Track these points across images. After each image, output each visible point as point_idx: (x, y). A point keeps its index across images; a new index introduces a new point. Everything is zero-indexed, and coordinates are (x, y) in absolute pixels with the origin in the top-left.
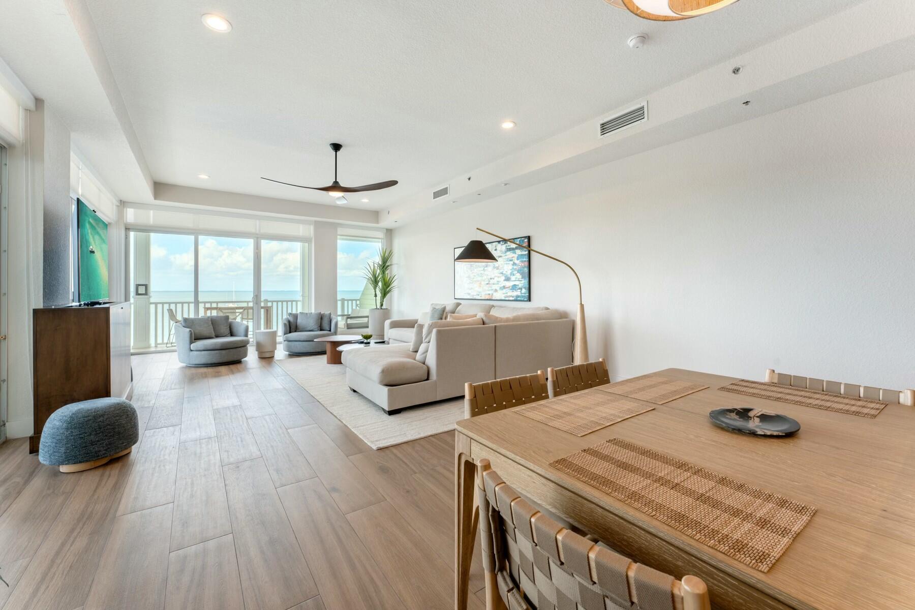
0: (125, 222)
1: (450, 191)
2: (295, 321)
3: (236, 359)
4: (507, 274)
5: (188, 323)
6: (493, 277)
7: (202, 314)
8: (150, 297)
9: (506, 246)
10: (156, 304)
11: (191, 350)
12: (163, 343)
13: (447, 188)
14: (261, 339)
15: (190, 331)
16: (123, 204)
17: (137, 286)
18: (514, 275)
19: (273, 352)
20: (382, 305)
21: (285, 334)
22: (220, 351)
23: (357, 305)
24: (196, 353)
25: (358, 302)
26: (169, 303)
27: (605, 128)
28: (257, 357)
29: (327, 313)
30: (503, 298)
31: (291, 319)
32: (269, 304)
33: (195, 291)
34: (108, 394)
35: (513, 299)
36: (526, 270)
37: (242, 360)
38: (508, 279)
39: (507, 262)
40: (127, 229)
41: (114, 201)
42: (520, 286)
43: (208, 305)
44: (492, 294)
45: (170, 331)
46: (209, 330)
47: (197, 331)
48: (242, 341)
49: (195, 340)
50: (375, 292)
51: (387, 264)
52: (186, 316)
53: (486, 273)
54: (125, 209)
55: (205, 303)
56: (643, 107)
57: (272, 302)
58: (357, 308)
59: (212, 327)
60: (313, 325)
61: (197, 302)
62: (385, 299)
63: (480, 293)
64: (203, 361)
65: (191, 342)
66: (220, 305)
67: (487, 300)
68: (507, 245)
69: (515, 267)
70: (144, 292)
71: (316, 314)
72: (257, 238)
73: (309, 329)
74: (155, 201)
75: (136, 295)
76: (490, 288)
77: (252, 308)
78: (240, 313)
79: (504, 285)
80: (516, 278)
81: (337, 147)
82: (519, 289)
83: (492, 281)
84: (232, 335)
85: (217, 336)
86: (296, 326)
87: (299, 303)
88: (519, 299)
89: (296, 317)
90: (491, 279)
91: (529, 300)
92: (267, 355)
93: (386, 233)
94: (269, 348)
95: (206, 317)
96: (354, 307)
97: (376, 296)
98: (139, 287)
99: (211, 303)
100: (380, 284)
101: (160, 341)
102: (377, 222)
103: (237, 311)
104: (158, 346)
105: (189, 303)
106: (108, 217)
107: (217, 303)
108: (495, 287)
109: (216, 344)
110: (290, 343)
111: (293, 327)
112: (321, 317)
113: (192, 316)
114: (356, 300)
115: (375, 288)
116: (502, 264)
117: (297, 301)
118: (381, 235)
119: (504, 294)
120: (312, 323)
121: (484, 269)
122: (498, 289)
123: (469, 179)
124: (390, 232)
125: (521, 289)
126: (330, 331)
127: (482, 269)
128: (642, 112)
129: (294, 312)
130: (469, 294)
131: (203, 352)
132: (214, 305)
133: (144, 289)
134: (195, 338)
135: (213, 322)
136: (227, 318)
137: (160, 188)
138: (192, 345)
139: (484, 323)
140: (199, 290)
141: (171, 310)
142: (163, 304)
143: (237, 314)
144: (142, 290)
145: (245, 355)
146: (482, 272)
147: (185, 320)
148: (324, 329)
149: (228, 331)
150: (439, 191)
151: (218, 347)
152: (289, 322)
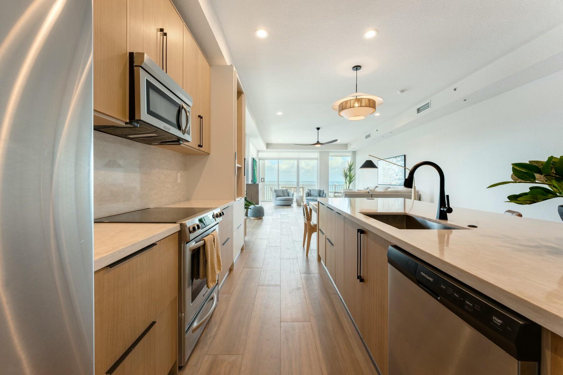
0: (259, 157)
1: (371, 135)
3: (289, 204)
5: (276, 191)
6: (392, 174)
7: (280, 188)
9: (397, 160)
10: (267, 185)
11: (276, 201)
13: (370, 134)
14: (298, 198)
15: (276, 194)
17: (261, 178)
18: (399, 173)
20: (349, 187)
21: (306, 197)
22: (285, 201)
24: (278, 201)
26: (271, 185)
27: (419, 110)
28: (296, 205)
29: (322, 189)
30: (395, 184)
31: (309, 192)
32: (304, 186)
33: (278, 181)
34: (258, 204)
35: (399, 184)
36: (404, 171)
37: (292, 205)
38: (397, 175)
40: (259, 160)
42: (401, 178)
44: (391, 183)
45: (271, 195)
46: (282, 194)
47: (278, 194)
48: (291, 198)
50: (346, 181)
51: (352, 168)
52: (275, 189)
54: (259, 154)
56: (429, 103)
57: (305, 185)
61: (279, 185)
62: (350, 185)
63: (387, 182)
64: (279, 204)
67: (388, 185)
69: (399, 170)
71: (318, 190)
72: (298, 160)
73: (315, 195)
74: (266, 150)
75: (261, 182)
76: (390, 179)
79: (396, 178)
81: (318, 129)
84: (288, 196)
85: (284, 196)
86: (311, 194)
89: (310, 191)
92: (300, 205)
93: (352, 153)
94: (300, 202)
95: (281, 190)
97: (346, 183)
100: (348, 177)
101: (268, 199)
102: (347, 149)
103: (292, 188)
105: (276, 185)
108: (392, 179)
110: (308, 200)
111: (309, 195)
112: (320, 191)
113: (277, 189)
115: (346, 179)
118: (350, 154)
119: (395, 182)
120: (316, 193)
122: (393, 179)
123: (377, 130)
124: (354, 153)
125: (401, 180)
126: (323, 197)
128: (428, 105)
129: (310, 189)
130: (383, 182)
132: (284, 186)
134: (277, 196)
135: (283, 191)
136: (287, 190)
137: (268, 145)
138: (276, 198)
139: (369, 193)
142: (269, 185)
144: (263, 180)
145: (292, 203)
146: (388, 172)
147: (275, 190)
148: (321, 196)
149: (287, 195)
150: (367, 136)
151: (284, 199)
152: (308, 193)
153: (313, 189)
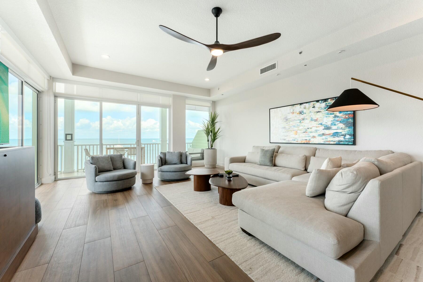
0: (54, 92)
1: (278, 66)
2: (165, 157)
3: (128, 187)
4: (327, 124)
5: (94, 160)
8: (74, 142)
9: (326, 104)
10: (78, 146)
11: (96, 182)
12: (81, 169)
13: (275, 64)
14: (145, 171)
15: (95, 167)
16: (52, 79)
18: (335, 125)
19: (152, 179)
20: (212, 146)
21: (159, 167)
22: (117, 182)
23: (190, 146)
24: (99, 183)
25: (191, 144)
26: (86, 145)
28: (142, 183)
29: (184, 151)
30: (323, 143)
31: (162, 156)
33: (100, 139)
35: (335, 143)
36: (351, 121)
37: (132, 186)
38: (328, 128)
39: (328, 116)
40: (56, 96)
41: (46, 76)
42: (343, 133)
43: (108, 147)
44: (310, 140)
46: (109, 166)
47: (100, 166)
48: (132, 173)
49: (99, 172)
50: (208, 138)
51: (214, 122)
53: (302, 124)
54: (54, 83)
55: (106, 145)
58: (191, 148)
59: (111, 162)
60: (176, 160)
61: (101, 145)
62: (214, 143)
63: (295, 138)
65: (96, 175)
66: (115, 146)
67: (304, 144)
68: (326, 102)
69: (336, 119)
70: (70, 139)
71: (178, 153)
72: (139, 105)
73: (174, 162)
74: (74, 76)
75: (66, 140)
76: (308, 135)
77: (136, 148)
78: (127, 151)
79: (324, 132)
80: (338, 127)
81: (217, 11)
82: (343, 135)
83: (309, 130)
84: (125, 167)
85: (115, 169)
86: (166, 161)
87: (159, 145)
88: (340, 143)
89: (165, 154)
90: (308, 128)
91: (354, 143)
92: (149, 182)
93: (212, 104)
94: (150, 177)
95: (107, 156)
96: (189, 147)
97: (208, 141)
98: (67, 135)
99: (110, 145)
100: (211, 133)
101: (80, 168)
102: (209, 97)
103: (125, 150)
104: (79, 171)
105: (97, 145)
106: (42, 87)
107: (114, 145)
109: (114, 176)
110: (163, 173)
111: (164, 162)
112: (181, 155)
113: (98, 155)
114: (190, 143)
115: (208, 136)
116: (320, 117)
117: (158, 144)
118: (209, 104)
119: (322, 139)
120: (175, 159)
121: (300, 122)
123: (301, 53)
124: (214, 103)
126: (187, 164)
127: (299, 122)
129: (161, 151)
130: (285, 140)
131: (105, 183)
132: (112, 146)
133: (70, 137)
134: (99, 171)
135: (112, 159)
136: (121, 155)
137: (76, 68)
138: (96, 177)
140: (103, 138)
141: (87, 149)
142: (82, 145)
143: (125, 151)
145: (134, 183)
146: (299, 124)
148: (183, 162)
149: (121, 165)
150: (266, 68)
151: (116, 179)
152: (161, 158)
153: (168, 152)
